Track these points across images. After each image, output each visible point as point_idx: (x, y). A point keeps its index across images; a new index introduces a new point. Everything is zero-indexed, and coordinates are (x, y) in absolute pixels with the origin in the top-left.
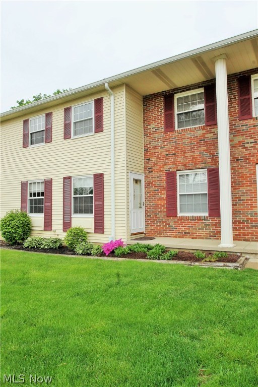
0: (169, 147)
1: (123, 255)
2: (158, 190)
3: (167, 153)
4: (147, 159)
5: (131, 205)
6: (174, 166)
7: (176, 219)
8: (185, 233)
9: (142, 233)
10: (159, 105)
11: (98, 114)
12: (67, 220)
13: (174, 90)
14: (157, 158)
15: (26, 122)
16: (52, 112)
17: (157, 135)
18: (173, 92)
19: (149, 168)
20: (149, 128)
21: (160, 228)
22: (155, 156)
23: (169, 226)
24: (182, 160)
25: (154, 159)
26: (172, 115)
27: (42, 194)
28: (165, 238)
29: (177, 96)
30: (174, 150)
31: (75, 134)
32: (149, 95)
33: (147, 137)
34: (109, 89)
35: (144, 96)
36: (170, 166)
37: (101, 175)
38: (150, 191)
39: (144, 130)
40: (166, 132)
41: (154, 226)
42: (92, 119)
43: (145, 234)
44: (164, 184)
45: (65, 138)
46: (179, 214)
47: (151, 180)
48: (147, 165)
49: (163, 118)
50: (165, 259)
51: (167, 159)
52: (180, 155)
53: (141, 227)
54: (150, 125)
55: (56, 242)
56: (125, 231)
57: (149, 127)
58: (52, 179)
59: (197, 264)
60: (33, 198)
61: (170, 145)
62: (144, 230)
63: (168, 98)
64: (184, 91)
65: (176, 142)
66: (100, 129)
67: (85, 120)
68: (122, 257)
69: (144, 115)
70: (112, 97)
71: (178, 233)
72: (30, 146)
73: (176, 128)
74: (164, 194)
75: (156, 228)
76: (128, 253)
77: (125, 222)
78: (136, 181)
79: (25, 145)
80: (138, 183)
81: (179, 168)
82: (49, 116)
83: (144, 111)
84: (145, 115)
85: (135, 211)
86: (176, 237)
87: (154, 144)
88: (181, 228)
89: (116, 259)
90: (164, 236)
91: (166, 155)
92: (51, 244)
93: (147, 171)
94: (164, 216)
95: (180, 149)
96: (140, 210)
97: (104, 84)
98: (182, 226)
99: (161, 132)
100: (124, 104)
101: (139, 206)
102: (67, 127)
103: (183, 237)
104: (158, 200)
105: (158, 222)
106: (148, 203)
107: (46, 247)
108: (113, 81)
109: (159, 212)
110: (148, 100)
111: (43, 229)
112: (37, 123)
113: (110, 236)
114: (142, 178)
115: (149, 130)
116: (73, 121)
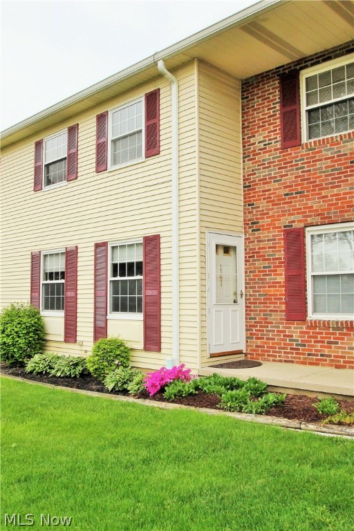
0: (290, 178)
1: (179, 398)
2: (270, 267)
3: (287, 191)
4: (249, 204)
5: (212, 298)
6: (300, 217)
7: (304, 327)
8: (322, 355)
9: (240, 352)
10: (271, 96)
11: (152, 122)
12: (101, 324)
13: (299, 62)
14: (267, 202)
15: (39, 145)
16: (78, 125)
17: (267, 154)
18: (298, 67)
19: (252, 223)
20: (252, 142)
21: (273, 344)
22: (264, 199)
23: (290, 340)
24: (316, 204)
25: (262, 205)
26: (296, 114)
27: (63, 275)
28: (284, 364)
29: (305, 74)
30: (299, 185)
31: (115, 162)
32: (252, 77)
33: (249, 160)
34: (166, 71)
35: (242, 80)
36: (292, 218)
37: (156, 239)
38: (255, 268)
39: (244, 146)
40: (284, 148)
41: (263, 338)
42: (141, 131)
43: (246, 354)
44: (281, 254)
45: (98, 172)
46: (311, 316)
47: (256, 246)
48: (249, 216)
49: (278, 122)
50: (251, 412)
51: (287, 203)
52: (312, 195)
53: (237, 340)
54: (254, 136)
55: (76, 365)
56: (197, 348)
57: (252, 140)
58: (77, 247)
59: (311, 426)
60: (49, 282)
61: (291, 174)
62: (243, 347)
63: (287, 78)
64: (318, 63)
65: (303, 167)
66: (154, 151)
67: (131, 135)
68: (176, 402)
69: (243, 117)
70: (174, 87)
71: (309, 355)
72: (45, 188)
73: (304, 139)
74: (281, 275)
75: (266, 343)
76: (191, 394)
77: (197, 330)
78: (227, 250)
79: (37, 187)
80: (232, 252)
81: (309, 220)
82: (73, 131)
83: (243, 110)
84: (245, 118)
85: (220, 308)
86: (304, 363)
87: (263, 173)
88: (313, 346)
89: (163, 405)
90: (281, 361)
91: (285, 195)
92: (66, 369)
93: (250, 228)
94: (281, 319)
95: (311, 183)
96: (235, 307)
97: (156, 63)
98: (315, 342)
99: (276, 150)
100: (196, 98)
101: (233, 298)
102: (101, 149)
103: (318, 364)
104: (269, 287)
105: (269, 331)
106: (251, 293)
107: (58, 374)
108: (172, 56)
109: (271, 311)
110: (249, 86)
111: (63, 339)
112: (56, 146)
113: (169, 358)
114: (239, 243)
115: (252, 147)
116: (110, 138)
